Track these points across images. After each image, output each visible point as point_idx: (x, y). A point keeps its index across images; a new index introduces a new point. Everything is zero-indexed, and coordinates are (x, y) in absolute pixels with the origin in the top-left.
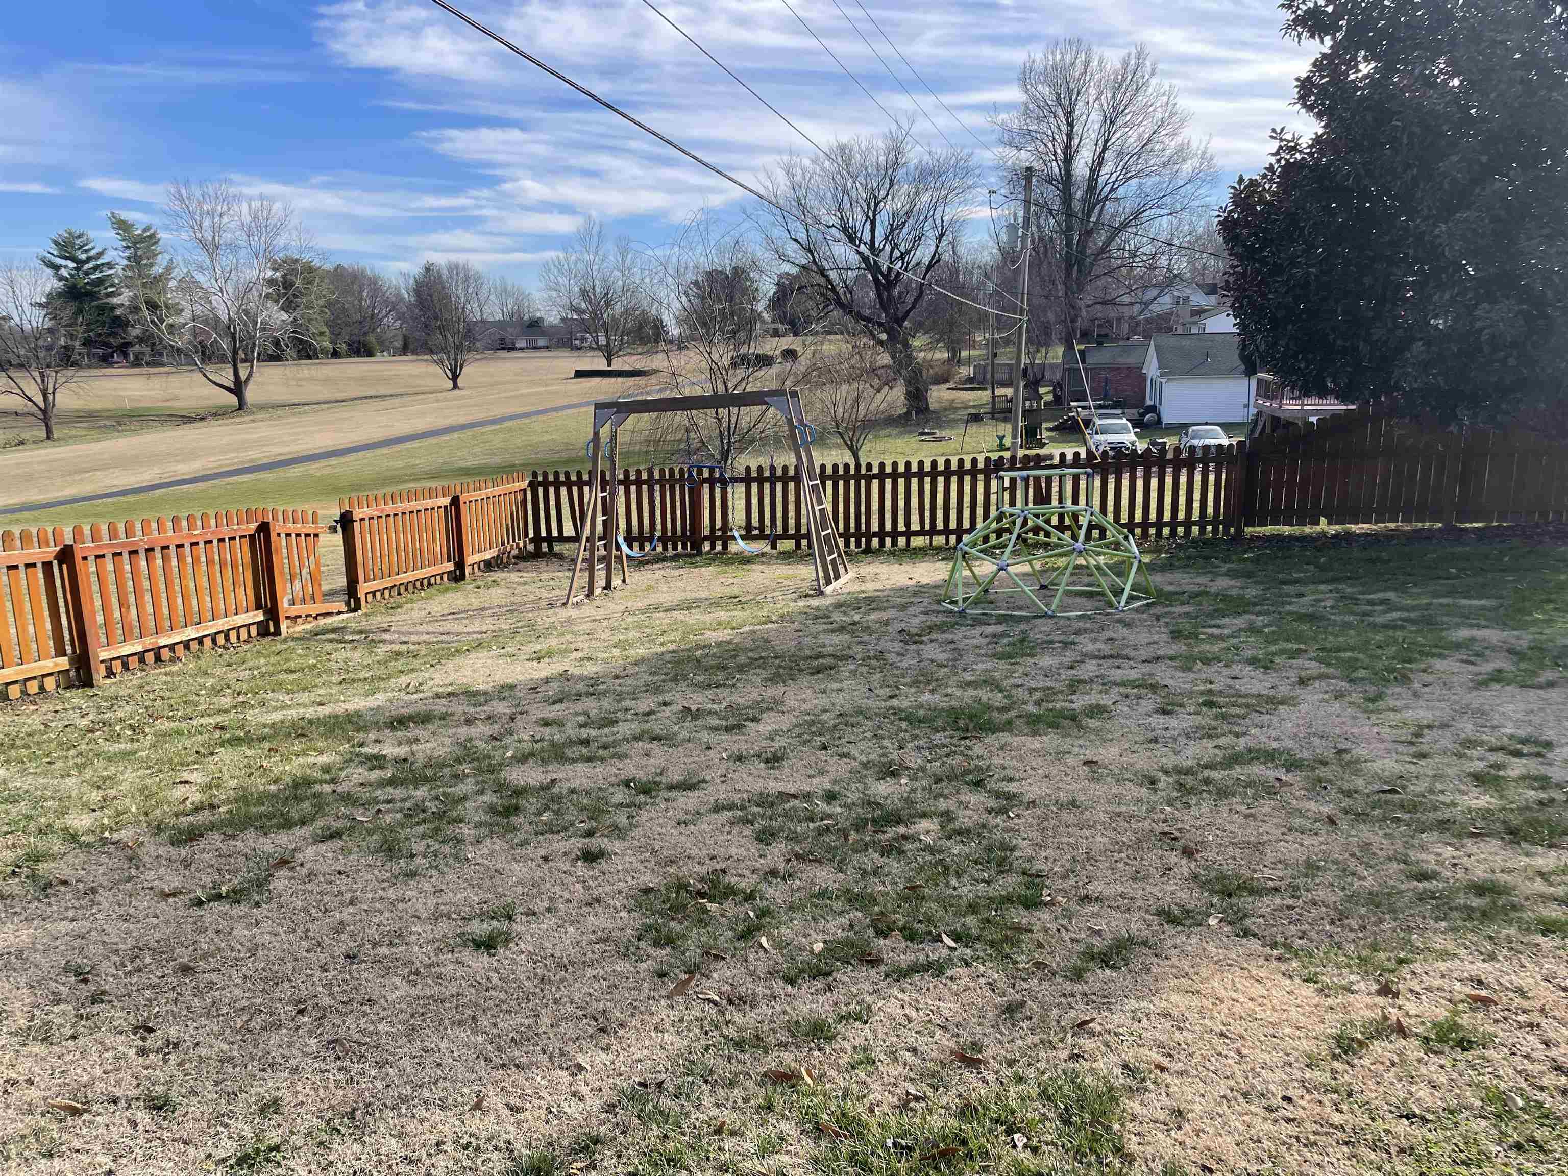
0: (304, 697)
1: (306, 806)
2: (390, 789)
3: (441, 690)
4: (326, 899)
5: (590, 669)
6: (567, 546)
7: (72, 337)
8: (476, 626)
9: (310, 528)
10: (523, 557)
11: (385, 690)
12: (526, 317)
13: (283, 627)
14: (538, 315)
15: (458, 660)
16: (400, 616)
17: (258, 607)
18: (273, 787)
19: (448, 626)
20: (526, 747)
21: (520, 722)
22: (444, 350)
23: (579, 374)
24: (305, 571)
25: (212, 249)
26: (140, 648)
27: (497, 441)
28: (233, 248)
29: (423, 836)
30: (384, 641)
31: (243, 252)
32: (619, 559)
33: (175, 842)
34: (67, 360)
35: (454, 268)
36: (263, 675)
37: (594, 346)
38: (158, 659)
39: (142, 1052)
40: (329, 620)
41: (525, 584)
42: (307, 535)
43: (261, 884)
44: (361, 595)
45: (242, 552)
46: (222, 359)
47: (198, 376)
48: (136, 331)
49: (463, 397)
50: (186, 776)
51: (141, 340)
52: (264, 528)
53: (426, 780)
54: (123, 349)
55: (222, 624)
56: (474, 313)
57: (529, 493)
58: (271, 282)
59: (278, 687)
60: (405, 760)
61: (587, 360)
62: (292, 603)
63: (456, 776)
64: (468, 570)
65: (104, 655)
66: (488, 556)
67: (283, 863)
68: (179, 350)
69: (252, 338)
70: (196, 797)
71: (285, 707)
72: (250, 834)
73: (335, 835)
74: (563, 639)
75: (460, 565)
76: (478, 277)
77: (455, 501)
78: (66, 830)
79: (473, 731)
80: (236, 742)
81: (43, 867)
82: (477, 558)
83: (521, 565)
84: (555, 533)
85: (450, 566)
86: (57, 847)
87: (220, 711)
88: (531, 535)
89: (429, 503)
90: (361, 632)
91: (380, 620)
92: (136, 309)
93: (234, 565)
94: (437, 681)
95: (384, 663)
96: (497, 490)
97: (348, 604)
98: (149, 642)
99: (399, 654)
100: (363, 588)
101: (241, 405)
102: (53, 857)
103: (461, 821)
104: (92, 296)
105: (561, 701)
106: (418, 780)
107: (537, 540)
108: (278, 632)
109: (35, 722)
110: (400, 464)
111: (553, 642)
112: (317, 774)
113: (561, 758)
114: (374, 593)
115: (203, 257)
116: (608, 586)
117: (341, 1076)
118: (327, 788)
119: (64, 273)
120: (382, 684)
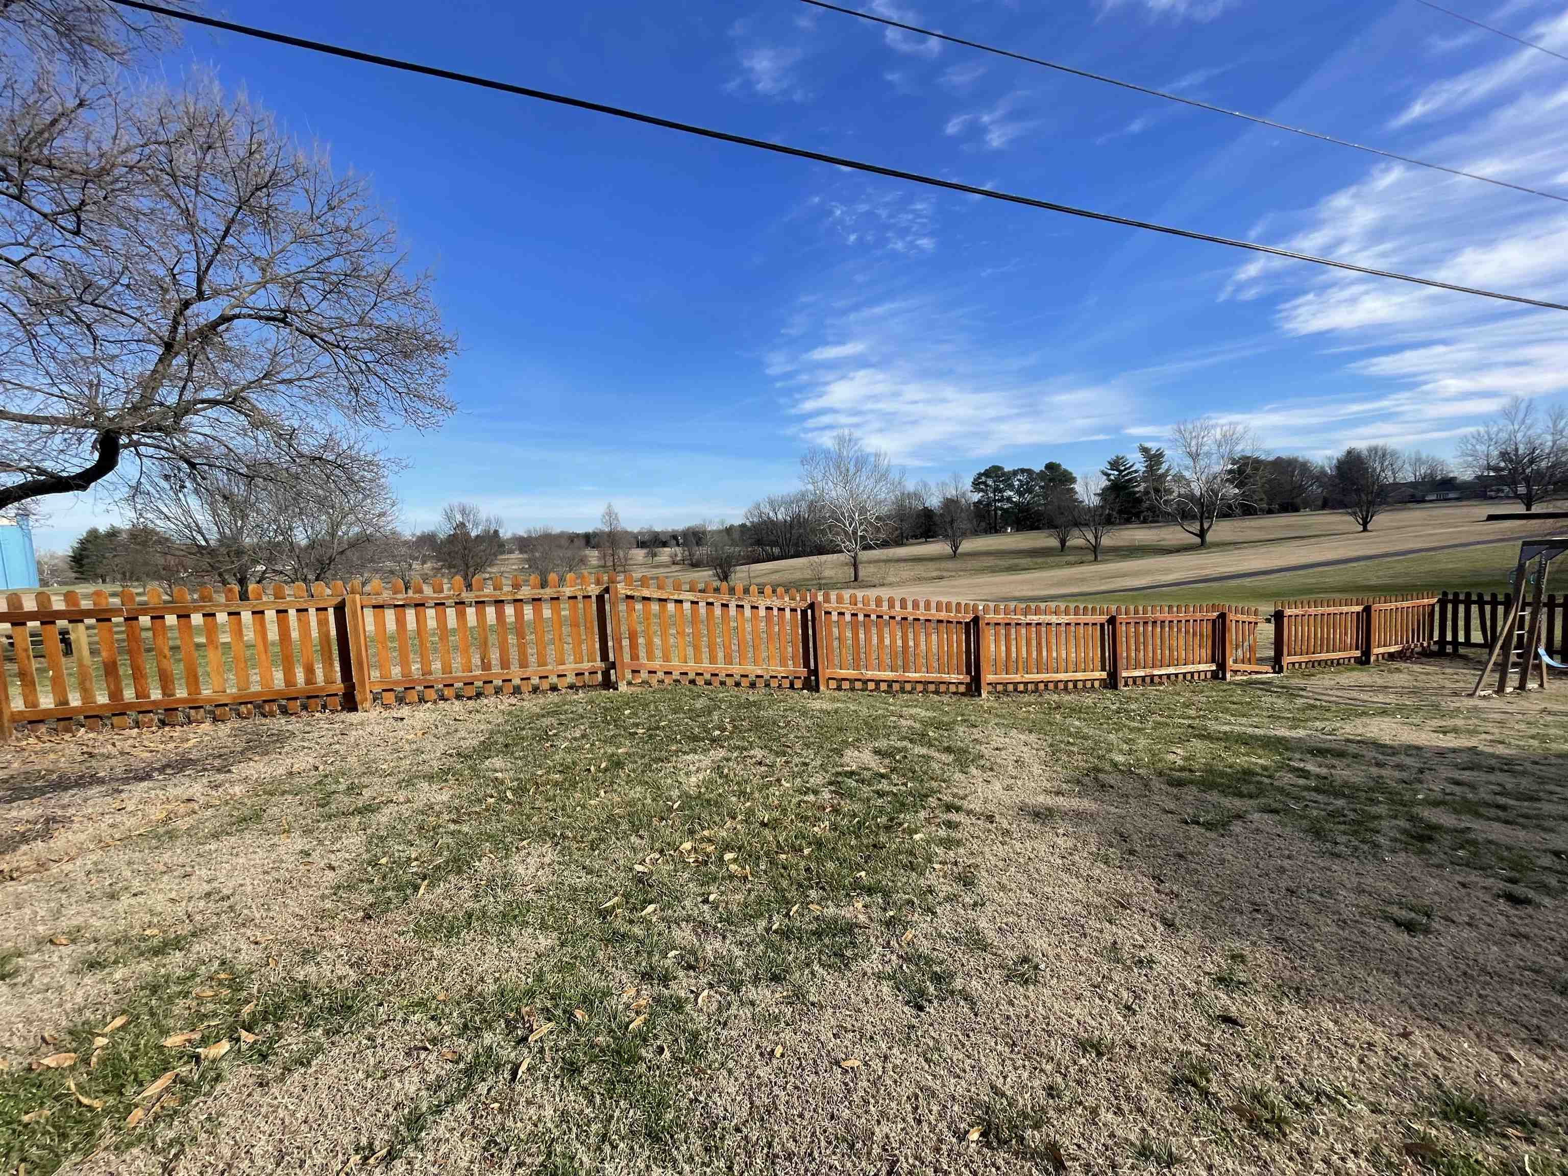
0: (1244, 720)
1: (1252, 787)
2: (1313, 794)
3: (1351, 737)
4: (1271, 849)
5: (1501, 750)
6: (1473, 650)
7: (1112, 509)
8: (1380, 698)
9: (1252, 618)
10: (1426, 655)
11: (1305, 728)
12: (1439, 477)
13: (1228, 676)
14: (1451, 475)
15: (1365, 719)
16: (1314, 681)
17: (1213, 661)
18: (1228, 770)
19: (1354, 694)
20: (1439, 796)
21: (1427, 776)
22: (1358, 504)
23: (1491, 518)
24: (1246, 644)
25: (1194, 457)
26: (1143, 674)
27: (1400, 568)
28: (1208, 454)
29: (1345, 833)
30: (1302, 696)
31: (1214, 456)
32: (1538, 667)
33: (1170, 784)
34: (1109, 521)
35: (1374, 450)
36: (1215, 702)
37: (1512, 495)
38: (1152, 681)
39: (1158, 891)
40: (1259, 676)
41: (1428, 674)
42: (1250, 623)
43: (1225, 825)
44: (1284, 664)
45: (1207, 629)
46: (1194, 517)
47: (1179, 528)
48: (1146, 504)
49: (1369, 537)
50: (1174, 749)
51: (1148, 509)
52: (1223, 616)
53: (1344, 796)
54: (1137, 515)
55: (1190, 668)
56: (1388, 477)
57: (1437, 608)
58: (1230, 472)
59: (1226, 711)
60: (1326, 778)
61: (1502, 507)
62: (1235, 662)
63: (1372, 800)
64: (1373, 658)
65: (1124, 674)
66: (1392, 649)
67: (1239, 817)
68: (1169, 514)
69: (1214, 504)
70: (1180, 762)
71: (1230, 724)
72: (1215, 793)
73: (1275, 811)
74: (1470, 722)
75: (1367, 653)
76: (1394, 454)
77: (1367, 610)
78: (1112, 760)
79: (1384, 772)
80: (1200, 737)
81: (1101, 776)
82: (1382, 650)
83: (1424, 660)
84: (1461, 639)
85: (1358, 653)
86: (1108, 768)
87: (1189, 718)
88: (1436, 638)
89: (1345, 609)
90: (1283, 687)
91: (1297, 682)
92: (1146, 492)
93: (1201, 635)
94: (1348, 731)
95: (1303, 710)
96: (1405, 604)
97: (1274, 668)
98: (1148, 671)
99: (1315, 707)
100: (1287, 660)
101: (1203, 543)
102: (1106, 772)
103: (1378, 832)
104: (1125, 488)
105: (1472, 769)
106: (1338, 794)
107: (1442, 641)
108: (1224, 678)
109: (1089, 701)
110: (1314, 581)
111: (1459, 722)
112: (1258, 770)
113: (1478, 815)
114: (1294, 664)
115: (1189, 462)
116: (1522, 686)
117: (1287, 962)
118: (1266, 781)
119: (1112, 477)
120: (1302, 724)
